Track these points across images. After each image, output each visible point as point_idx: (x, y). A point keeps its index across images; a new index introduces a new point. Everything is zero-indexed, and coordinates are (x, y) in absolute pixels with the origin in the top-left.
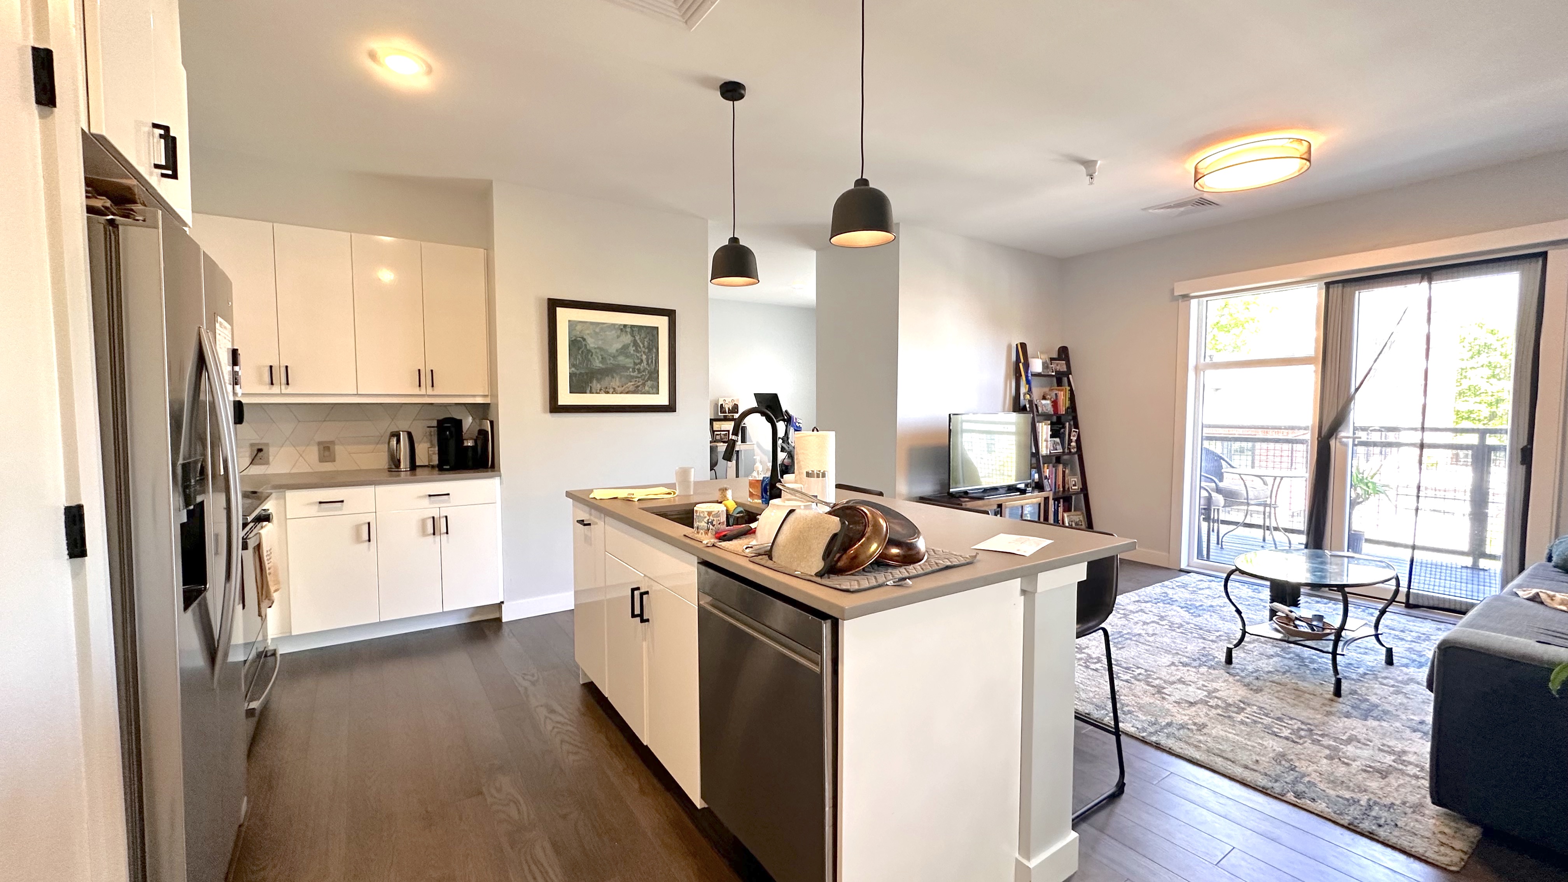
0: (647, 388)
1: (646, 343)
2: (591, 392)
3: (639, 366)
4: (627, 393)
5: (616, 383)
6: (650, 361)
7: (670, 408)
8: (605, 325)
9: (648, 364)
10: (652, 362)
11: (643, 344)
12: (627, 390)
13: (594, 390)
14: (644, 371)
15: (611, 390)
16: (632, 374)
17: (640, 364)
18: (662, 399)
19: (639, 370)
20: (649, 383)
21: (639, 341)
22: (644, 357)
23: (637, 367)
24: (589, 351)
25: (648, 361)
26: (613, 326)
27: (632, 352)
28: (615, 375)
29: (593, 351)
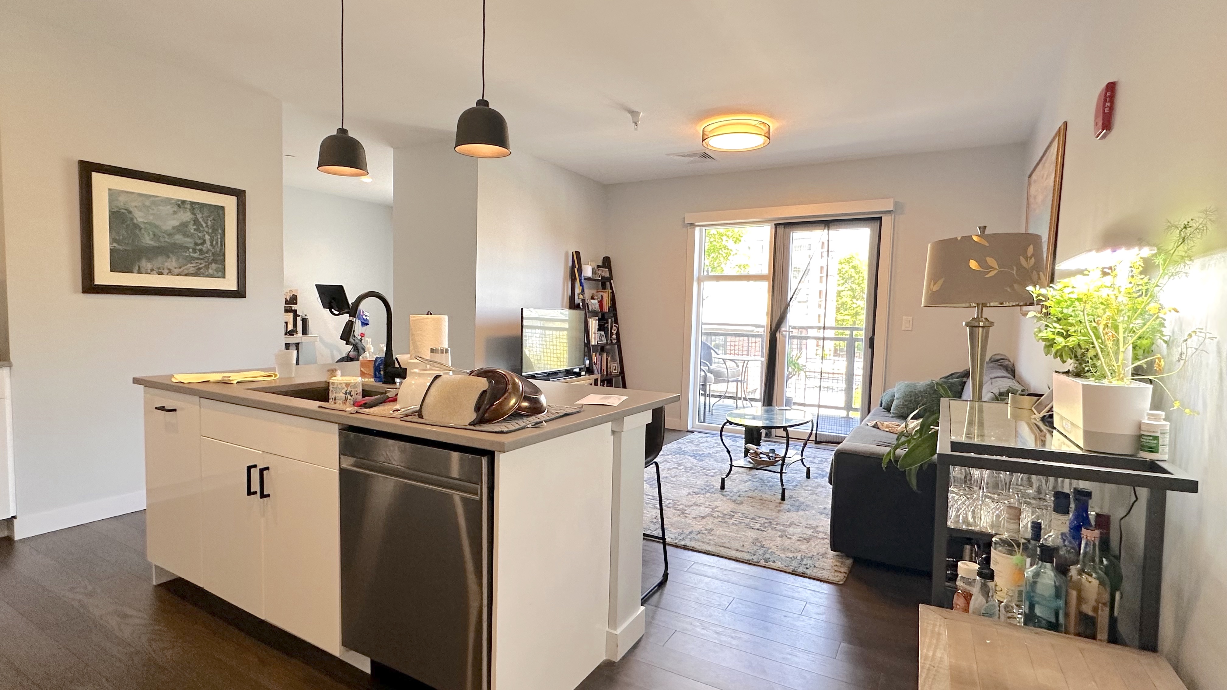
0: (210, 271)
1: (209, 223)
2: (139, 272)
3: (200, 247)
4: (186, 275)
5: (172, 263)
6: (214, 243)
7: (240, 293)
8: (157, 199)
9: (212, 245)
10: (217, 243)
11: (206, 223)
12: (186, 272)
13: (142, 270)
14: (207, 253)
15: (167, 271)
16: (192, 254)
17: (202, 244)
18: (230, 283)
19: (201, 250)
20: (214, 266)
21: (201, 220)
22: (207, 237)
23: (198, 248)
24: (136, 226)
25: (212, 243)
26: (167, 201)
27: (192, 231)
28: (171, 255)
29: (142, 226)
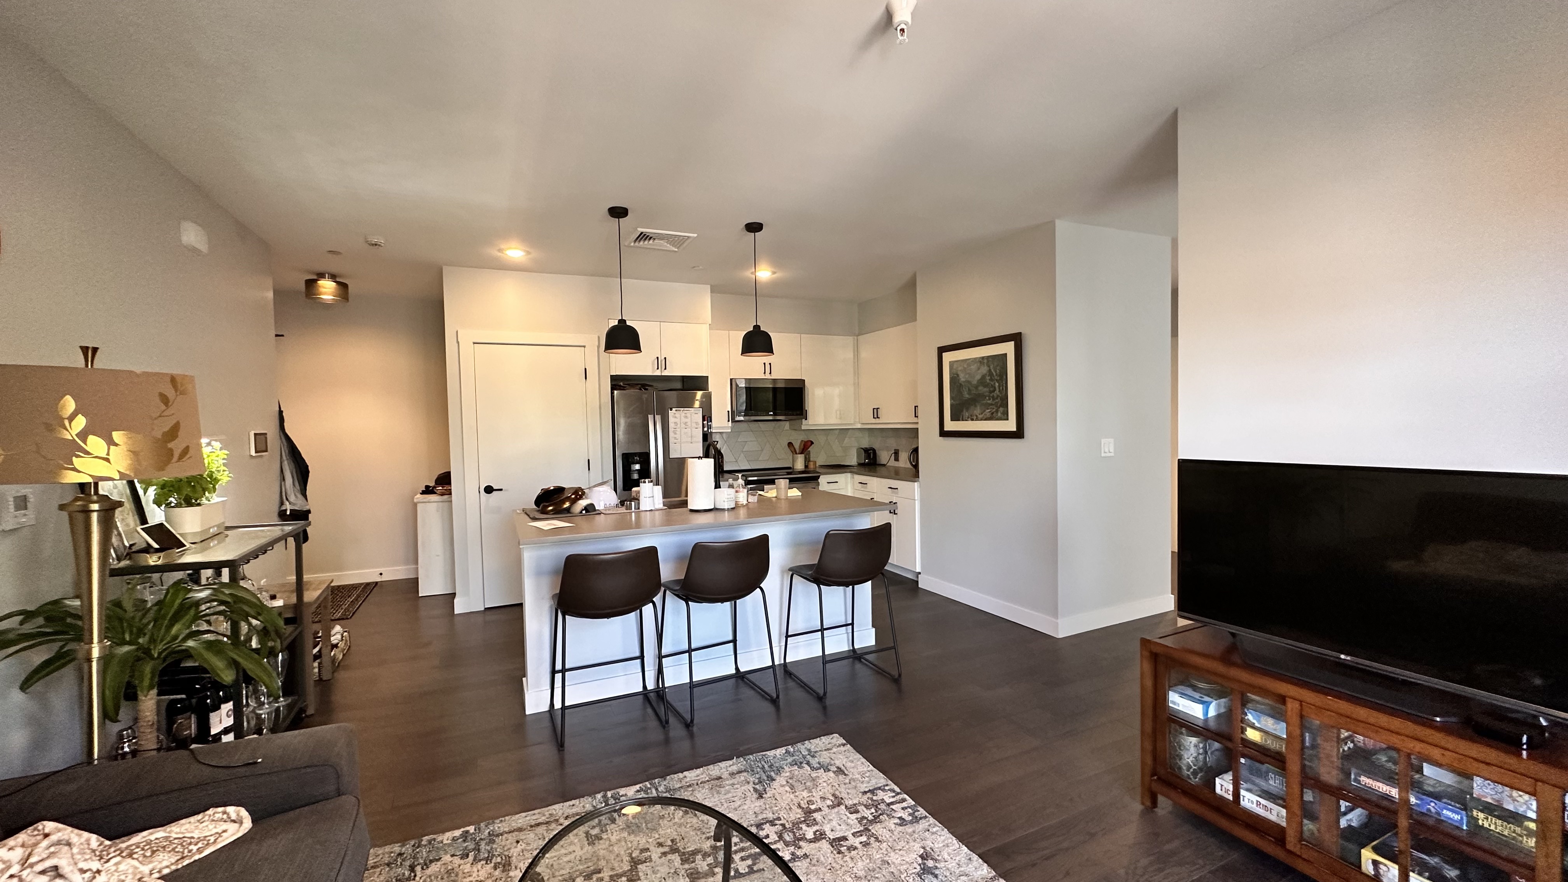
0: (999, 414)
1: (998, 371)
2: (963, 420)
3: (993, 394)
4: (986, 420)
5: (977, 411)
6: (1001, 388)
7: (1019, 434)
8: (970, 361)
9: (999, 391)
10: (1003, 389)
11: (996, 372)
12: (985, 417)
13: (964, 419)
14: (997, 398)
15: (975, 418)
16: (988, 402)
17: (994, 391)
18: (1010, 425)
19: (993, 397)
20: (1001, 409)
21: (992, 370)
22: (997, 384)
23: (991, 395)
24: (961, 384)
25: (999, 389)
26: (974, 360)
27: (988, 381)
28: (977, 404)
29: (963, 384)
